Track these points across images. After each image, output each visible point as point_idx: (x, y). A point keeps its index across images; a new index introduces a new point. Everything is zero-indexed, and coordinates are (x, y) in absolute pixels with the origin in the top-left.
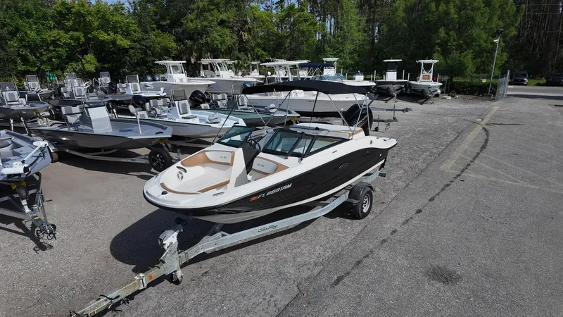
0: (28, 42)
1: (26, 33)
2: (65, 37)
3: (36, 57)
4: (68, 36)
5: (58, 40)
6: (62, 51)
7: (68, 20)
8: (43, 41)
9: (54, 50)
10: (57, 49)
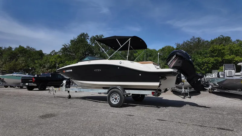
0: (197, 63)
1: (197, 60)
2: (212, 60)
3: (200, 68)
4: (213, 59)
5: (209, 61)
6: (210, 66)
7: (215, 53)
8: (203, 62)
9: (207, 65)
10: (208, 65)
